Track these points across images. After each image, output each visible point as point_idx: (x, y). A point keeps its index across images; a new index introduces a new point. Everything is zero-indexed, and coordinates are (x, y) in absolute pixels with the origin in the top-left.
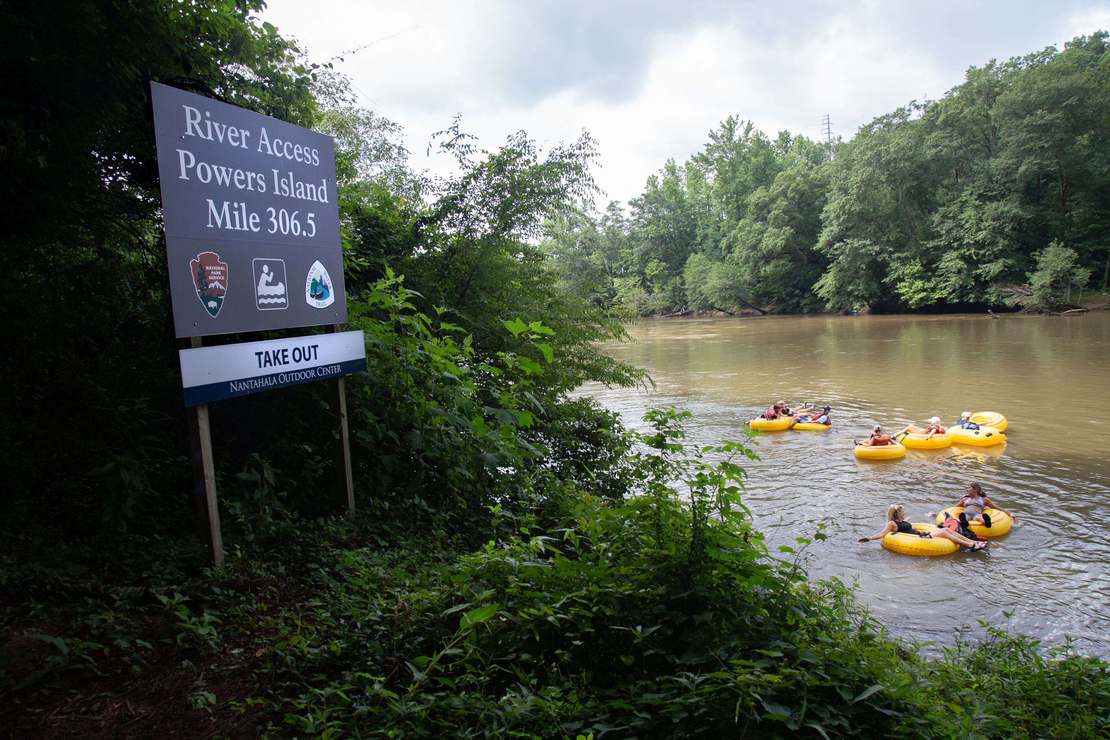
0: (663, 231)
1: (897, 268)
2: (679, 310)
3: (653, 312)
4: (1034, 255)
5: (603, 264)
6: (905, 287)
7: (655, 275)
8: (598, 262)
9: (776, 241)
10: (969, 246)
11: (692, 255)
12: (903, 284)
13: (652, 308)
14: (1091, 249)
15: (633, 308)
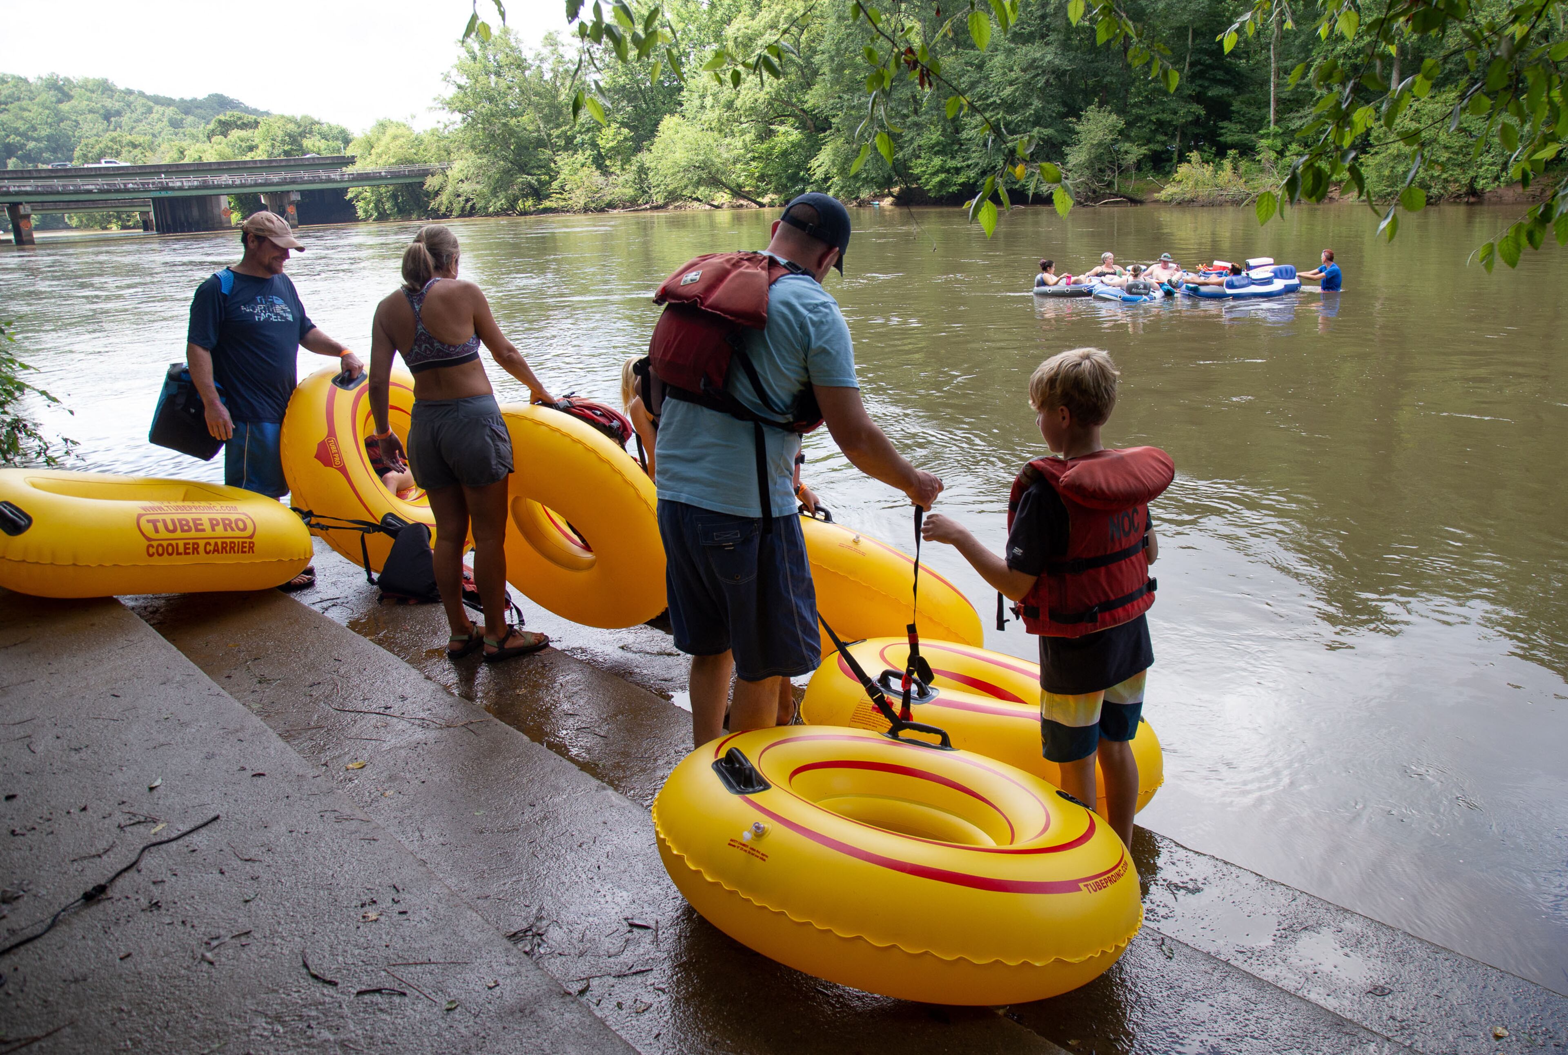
0: (622, 80)
1: (912, 138)
2: (647, 203)
3: (611, 206)
4: (1070, 122)
5: (538, 130)
6: (922, 165)
7: (613, 148)
8: (531, 128)
9: (756, 96)
10: (994, 106)
11: (667, 116)
12: (920, 161)
13: (609, 198)
14: (1153, 118)
15: (579, 199)
